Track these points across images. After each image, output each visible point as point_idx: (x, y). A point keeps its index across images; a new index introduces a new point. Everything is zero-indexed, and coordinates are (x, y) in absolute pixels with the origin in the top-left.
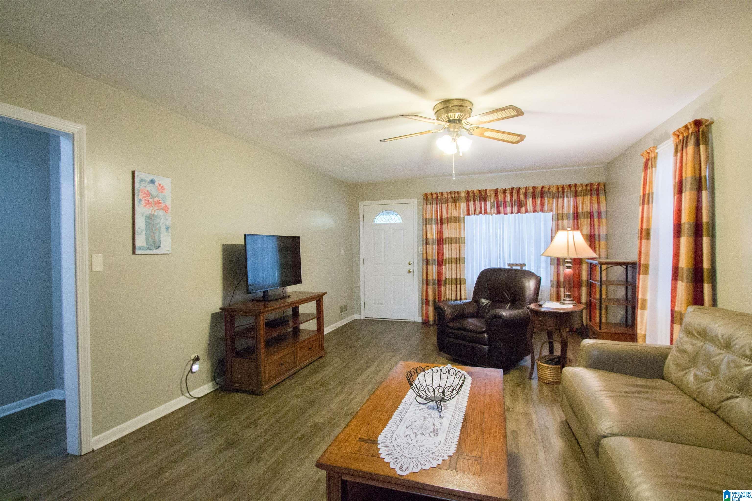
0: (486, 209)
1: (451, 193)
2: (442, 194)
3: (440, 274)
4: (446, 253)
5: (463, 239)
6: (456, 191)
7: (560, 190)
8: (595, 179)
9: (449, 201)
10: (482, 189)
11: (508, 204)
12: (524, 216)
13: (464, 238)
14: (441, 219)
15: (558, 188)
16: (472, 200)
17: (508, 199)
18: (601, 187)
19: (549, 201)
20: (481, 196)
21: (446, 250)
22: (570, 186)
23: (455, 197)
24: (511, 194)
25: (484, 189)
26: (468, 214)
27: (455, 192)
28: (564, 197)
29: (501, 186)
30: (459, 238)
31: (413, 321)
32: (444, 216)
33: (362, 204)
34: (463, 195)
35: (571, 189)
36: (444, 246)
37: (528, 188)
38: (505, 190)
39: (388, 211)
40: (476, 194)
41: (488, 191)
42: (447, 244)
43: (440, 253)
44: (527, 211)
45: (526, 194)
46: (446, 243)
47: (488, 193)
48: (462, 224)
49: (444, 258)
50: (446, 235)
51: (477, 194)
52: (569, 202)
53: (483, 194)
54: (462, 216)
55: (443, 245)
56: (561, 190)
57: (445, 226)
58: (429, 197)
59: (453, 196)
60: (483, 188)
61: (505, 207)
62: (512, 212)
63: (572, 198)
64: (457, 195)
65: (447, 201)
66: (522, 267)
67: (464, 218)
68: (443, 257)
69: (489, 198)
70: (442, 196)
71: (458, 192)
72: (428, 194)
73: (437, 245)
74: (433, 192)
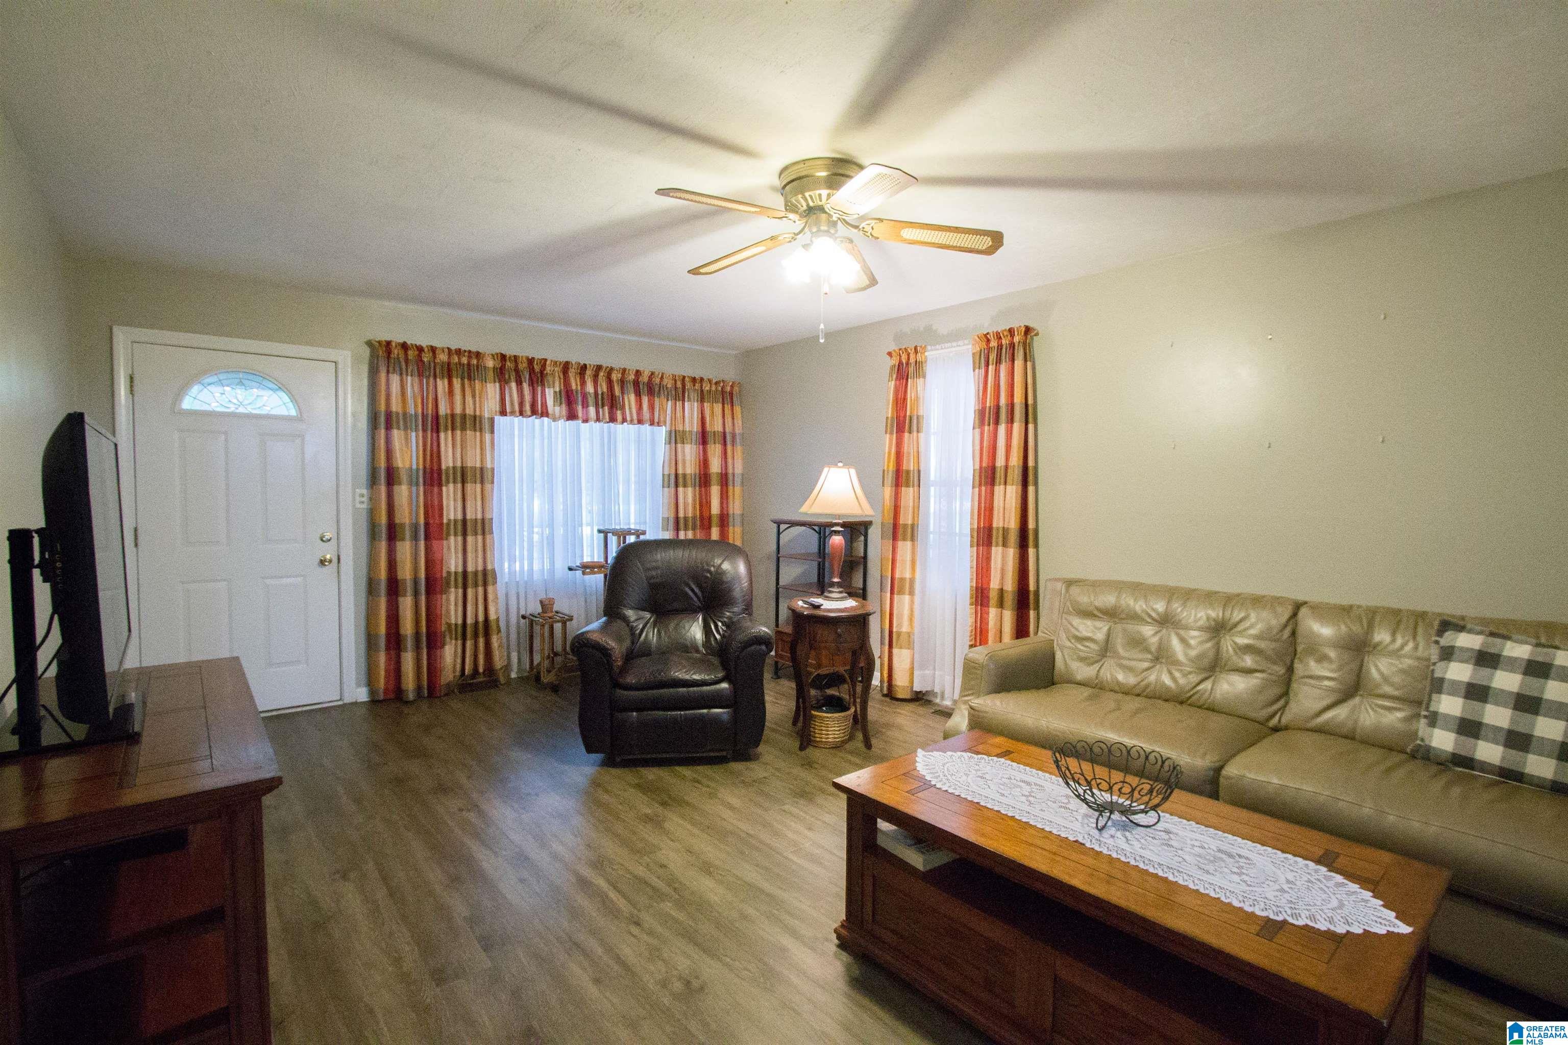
0: (544, 404)
1: (459, 352)
2: (433, 349)
3: (431, 564)
4: (448, 506)
5: (490, 474)
6: (474, 349)
7: (679, 384)
8: (729, 374)
9: (454, 373)
10: (536, 357)
11: (591, 400)
12: (621, 429)
13: (493, 469)
14: (436, 417)
15: (676, 381)
16: (513, 378)
17: (590, 388)
18: (736, 389)
19: (661, 405)
20: (532, 370)
21: (448, 499)
22: (694, 380)
23: (469, 364)
24: (595, 377)
25: (540, 357)
26: (503, 413)
27: (470, 352)
28: (683, 400)
29: (576, 357)
30: (482, 469)
31: (340, 703)
32: (443, 409)
33: (121, 336)
34: (490, 363)
35: (694, 386)
36: (444, 489)
37: (627, 372)
38: (584, 368)
39: (241, 376)
40: (521, 366)
41: (548, 363)
42: (451, 486)
43: (433, 509)
44: (624, 420)
45: (622, 382)
46: (448, 482)
47: (548, 369)
48: (487, 436)
49: (445, 521)
50: (448, 460)
51: (523, 366)
52: (692, 409)
53: (537, 368)
54: (486, 415)
55: (440, 485)
56: (681, 386)
57: (445, 438)
58: (396, 352)
59: (465, 360)
60: (538, 355)
61: (585, 405)
62: (598, 419)
63: (696, 404)
64: (474, 362)
65: (448, 372)
66: (638, 536)
67: (492, 421)
68: (441, 516)
69: (550, 379)
70: (435, 357)
71: (478, 355)
72: (394, 344)
73: (424, 485)
74: (409, 343)
